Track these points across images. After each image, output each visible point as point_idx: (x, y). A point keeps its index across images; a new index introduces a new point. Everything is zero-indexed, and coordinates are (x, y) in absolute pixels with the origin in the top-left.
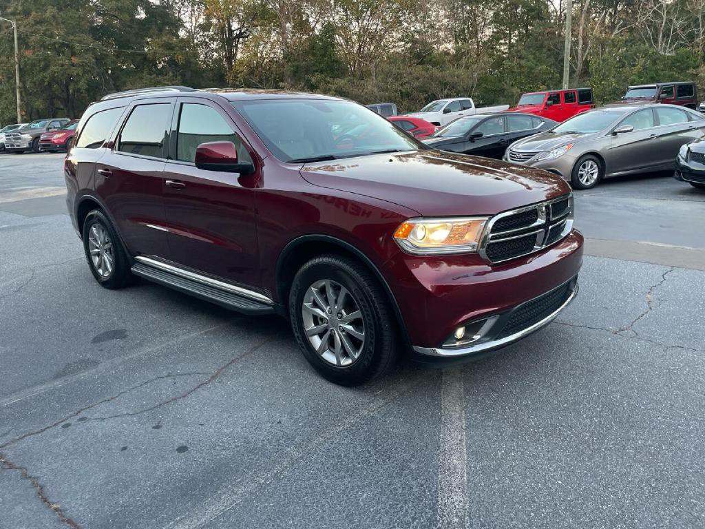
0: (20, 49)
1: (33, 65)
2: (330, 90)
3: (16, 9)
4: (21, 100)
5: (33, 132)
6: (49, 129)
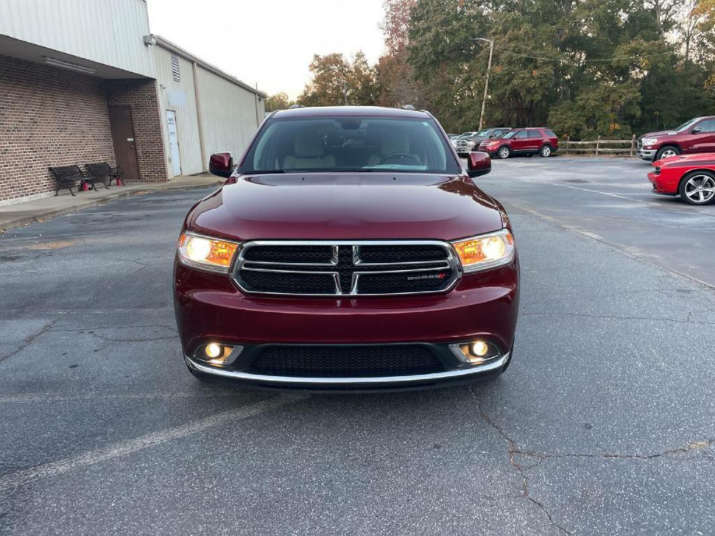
0: (492, 65)
1: (500, 79)
2: (423, 106)
3: (497, 29)
4: (485, 111)
5: (478, 139)
6: (490, 137)
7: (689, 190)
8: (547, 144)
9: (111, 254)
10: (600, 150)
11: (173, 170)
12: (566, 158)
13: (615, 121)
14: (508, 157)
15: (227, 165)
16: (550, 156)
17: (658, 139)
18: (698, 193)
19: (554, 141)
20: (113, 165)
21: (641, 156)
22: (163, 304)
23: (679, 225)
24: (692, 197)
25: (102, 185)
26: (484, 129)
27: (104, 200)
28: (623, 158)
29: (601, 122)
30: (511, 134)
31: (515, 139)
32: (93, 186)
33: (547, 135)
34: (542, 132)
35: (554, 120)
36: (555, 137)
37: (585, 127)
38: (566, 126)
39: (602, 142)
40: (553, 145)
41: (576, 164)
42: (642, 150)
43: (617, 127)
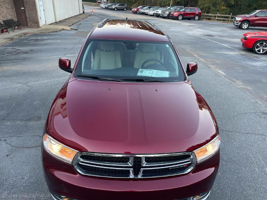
5: (170, 11)
6: (175, 10)
7: (257, 48)
8: (197, 15)
9: (15, 78)
10: (218, 18)
11: (42, 23)
12: (205, 21)
13: (224, 6)
14: (182, 20)
15: (68, 64)
16: (198, 20)
17: (242, 18)
18: (260, 49)
19: (200, 13)
20: (15, 19)
21: (235, 24)
22: (39, 118)
23: (254, 66)
24: (258, 51)
25: (11, 29)
26: (172, 6)
27: (12, 39)
28: (226, 23)
29: (218, 5)
30: (183, 10)
31: (185, 12)
32: (7, 30)
33: (197, 10)
34: (196, 9)
35: (200, 3)
36: (200, 11)
37: (212, 7)
38: (205, 6)
39: (219, 15)
40: (199, 15)
41: (209, 25)
42: (235, 22)
43: (224, 8)
